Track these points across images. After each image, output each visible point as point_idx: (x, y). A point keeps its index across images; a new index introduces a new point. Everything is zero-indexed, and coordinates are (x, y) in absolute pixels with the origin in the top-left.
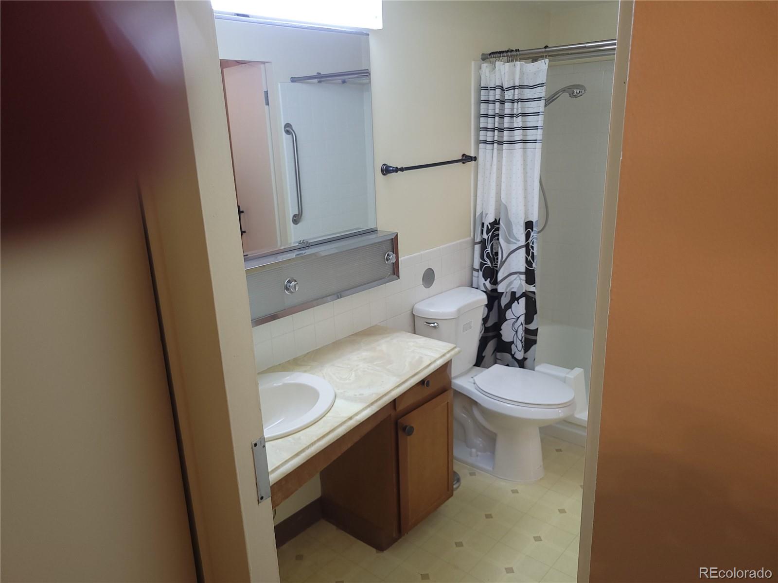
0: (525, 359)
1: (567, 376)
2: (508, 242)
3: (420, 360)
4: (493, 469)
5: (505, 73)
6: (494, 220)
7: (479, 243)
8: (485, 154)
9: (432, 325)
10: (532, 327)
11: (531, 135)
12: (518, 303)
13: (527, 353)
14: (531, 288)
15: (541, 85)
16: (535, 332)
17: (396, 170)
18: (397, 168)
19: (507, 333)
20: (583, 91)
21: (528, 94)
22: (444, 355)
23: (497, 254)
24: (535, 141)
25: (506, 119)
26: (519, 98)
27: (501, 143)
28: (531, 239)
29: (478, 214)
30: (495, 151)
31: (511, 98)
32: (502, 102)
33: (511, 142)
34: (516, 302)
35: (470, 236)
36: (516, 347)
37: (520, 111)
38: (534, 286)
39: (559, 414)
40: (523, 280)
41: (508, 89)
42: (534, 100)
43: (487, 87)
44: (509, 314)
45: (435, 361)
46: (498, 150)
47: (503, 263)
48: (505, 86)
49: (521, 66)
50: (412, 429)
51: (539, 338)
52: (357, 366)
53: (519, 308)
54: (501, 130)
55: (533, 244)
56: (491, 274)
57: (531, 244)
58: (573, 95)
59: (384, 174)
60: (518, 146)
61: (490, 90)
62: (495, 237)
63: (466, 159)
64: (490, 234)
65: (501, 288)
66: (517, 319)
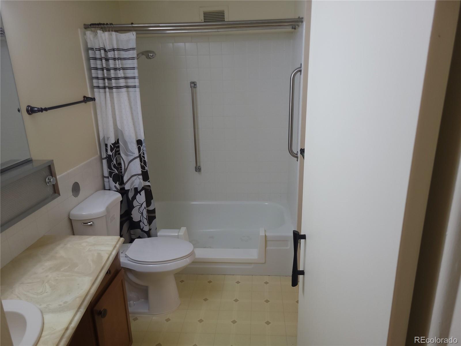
0: (150, 230)
1: (179, 234)
2: (127, 155)
4: (149, 310)
5: (105, 40)
6: (115, 142)
7: (105, 158)
8: (99, 95)
9: (89, 224)
10: (151, 208)
11: (131, 82)
12: (141, 195)
13: (150, 226)
14: (147, 183)
15: (133, 49)
16: (154, 211)
17: (41, 110)
18: (41, 108)
19: (136, 216)
20: (155, 55)
21: (124, 54)
22: (115, 247)
23: (120, 164)
24: (135, 87)
25: (112, 72)
26: (119, 57)
27: (111, 88)
28: (141, 151)
29: (101, 138)
30: (108, 94)
31: (113, 56)
32: (107, 60)
33: (118, 87)
34: (139, 194)
35: (98, 154)
36: (144, 223)
37: (121, 66)
38: (149, 182)
40: (141, 179)
41: (110, 50)
42: (129, 59)
43: (93, 49)
44: (135, 203)
45: (111, 254)
46: (109, 93)
47: (126, 170)
48: (108, 48)
49: (116, 35)
51: (157, 214)
53: (141, 198)
54: (110, 79)
55: (144, 154)
56: (118, 178)
57: (142, 155)
58: (148, 57)
59: (29, 114)
60: (124, 90)
61: (96, 50)
62: (118, 153)
63: (86, 99)
64: (114, 151)
65: (127, 187)
66: (141, 205)
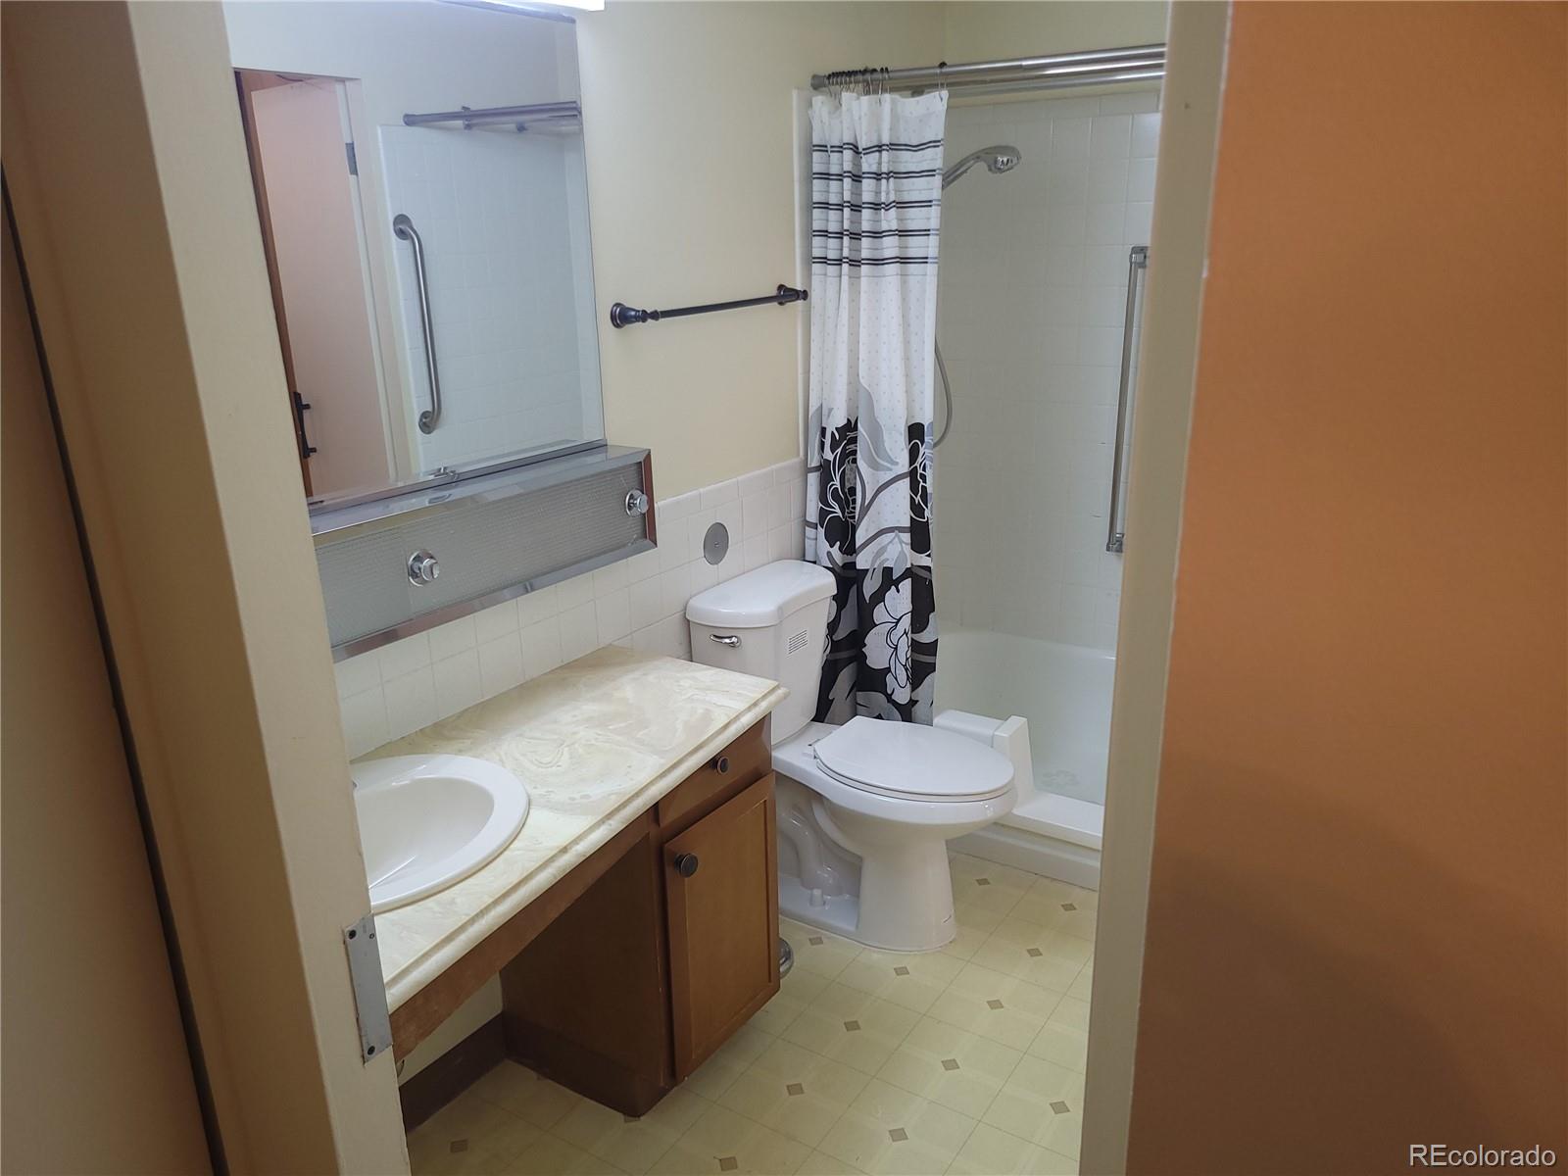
0: (913, 702)
1: (996, 733)
2: (875, 466)
3: (707, 717)
4: (857, 927)
5: (860, 118)
6: (846, 422)
7: (816, 469)
8: (825, 285)
9: (727, 641)
10: (925, 637)
11: (916, 246)
12: (898, 591)
13: (916, 691)
14: (924, 560)
15: (934, 144)
16: (932, 648)
17: (644, 316)
18: (644, 311)
19: (877, 652)
20: (1015, 161)
21: (909, 161)
22: (755, 704)
23: (853, 491)
24: (924, 260)
25: (866, 213)
26: (891, 169)
27: (855, 263)
28: (920, 460)
29: (812, 410)
30: (845, 279)
31: (874, 169)
32: (857, 178)
33: (877, 262)
34: (893, 587)
35: (798, 455)
36: (896, 679)
37: (892, 198)
38: (929, 556)
39: (985, 811)
40: (906, 544)
41: (868, 150)
42: (921, 174)
43: (826, 146)
44: (879, 613)
45: (737, 718)
46: (850, 277)
47: (865, 509)
48: (862, 145)
49: (893, 102)
50: (694, 861)
51: (941, 659)
52: (575, 733)
53: (900, 600)
54: (856, 236)
55: (924, 470)
56: (842, 532)
57: (920, 471)
58: (994, 168)
59: (617, 326)
60: (892, 269)
61: (832, 152)
62: (849, 456)
63: (786, 295)
64: (839, 450)
65: (862, 561)
66: (897, 623)
